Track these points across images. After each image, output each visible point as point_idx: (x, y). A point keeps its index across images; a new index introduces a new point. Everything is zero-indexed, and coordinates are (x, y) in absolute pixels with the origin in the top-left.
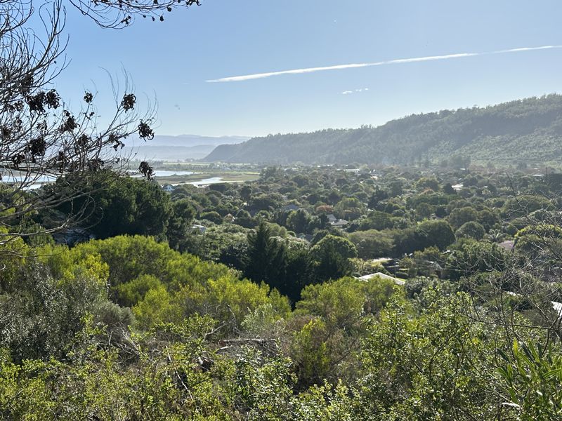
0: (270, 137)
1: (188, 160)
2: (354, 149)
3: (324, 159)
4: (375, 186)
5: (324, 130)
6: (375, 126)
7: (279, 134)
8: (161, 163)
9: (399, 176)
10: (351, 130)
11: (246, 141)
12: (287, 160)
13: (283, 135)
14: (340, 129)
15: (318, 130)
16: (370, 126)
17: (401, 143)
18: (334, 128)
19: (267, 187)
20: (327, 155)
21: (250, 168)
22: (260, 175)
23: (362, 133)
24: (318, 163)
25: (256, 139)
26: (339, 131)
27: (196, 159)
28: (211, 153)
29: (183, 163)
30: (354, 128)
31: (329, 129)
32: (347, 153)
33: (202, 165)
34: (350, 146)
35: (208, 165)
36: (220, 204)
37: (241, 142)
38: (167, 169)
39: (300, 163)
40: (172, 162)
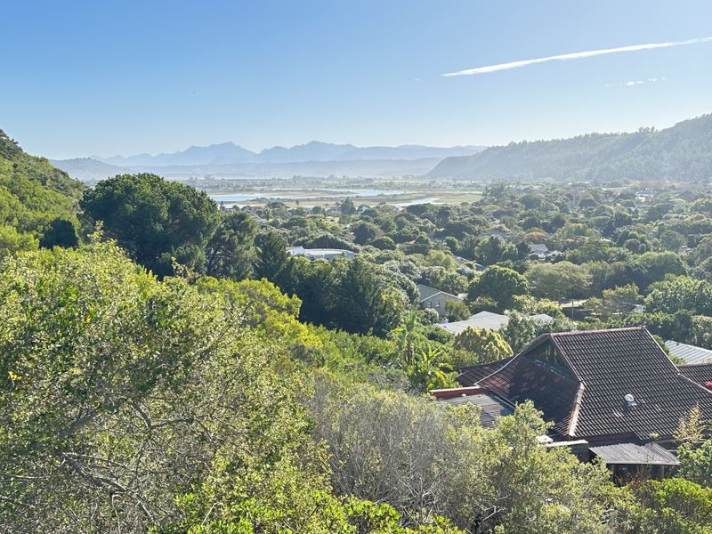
0: (513, 146)
1: (406, 177)
2: (626, 161)
4: (633, 209)
5: (587, 136)
6: (659, 128)
7: (525, 142)
8: (371, 180)
9: (677, 197)
10: (625, 134)
11: (480, 152)
12: (532, 176)
13: (531, 143)
15: (578, 135)
16: (653, 129)
17: (694, 152)
18: (601, 132)
19: (480, 209)
20: (586, 170)
21: (479, 186)
22: (482, 195)
23: (642, 137)
24: (580, 178)
25: (494, 148)
26: (608, 135)
27: (416, 175)
28: (436, 168)
29: (399, 180)
30: (629, 132)
31: (593, 134)
32: (617, 166)
33: (421, 182)
34: (621, 157)
35: (428, 183)
36: (405, 229)
37: (475, 153)
38: (375, 187)
39: (549, 180)
40: (386, 179)
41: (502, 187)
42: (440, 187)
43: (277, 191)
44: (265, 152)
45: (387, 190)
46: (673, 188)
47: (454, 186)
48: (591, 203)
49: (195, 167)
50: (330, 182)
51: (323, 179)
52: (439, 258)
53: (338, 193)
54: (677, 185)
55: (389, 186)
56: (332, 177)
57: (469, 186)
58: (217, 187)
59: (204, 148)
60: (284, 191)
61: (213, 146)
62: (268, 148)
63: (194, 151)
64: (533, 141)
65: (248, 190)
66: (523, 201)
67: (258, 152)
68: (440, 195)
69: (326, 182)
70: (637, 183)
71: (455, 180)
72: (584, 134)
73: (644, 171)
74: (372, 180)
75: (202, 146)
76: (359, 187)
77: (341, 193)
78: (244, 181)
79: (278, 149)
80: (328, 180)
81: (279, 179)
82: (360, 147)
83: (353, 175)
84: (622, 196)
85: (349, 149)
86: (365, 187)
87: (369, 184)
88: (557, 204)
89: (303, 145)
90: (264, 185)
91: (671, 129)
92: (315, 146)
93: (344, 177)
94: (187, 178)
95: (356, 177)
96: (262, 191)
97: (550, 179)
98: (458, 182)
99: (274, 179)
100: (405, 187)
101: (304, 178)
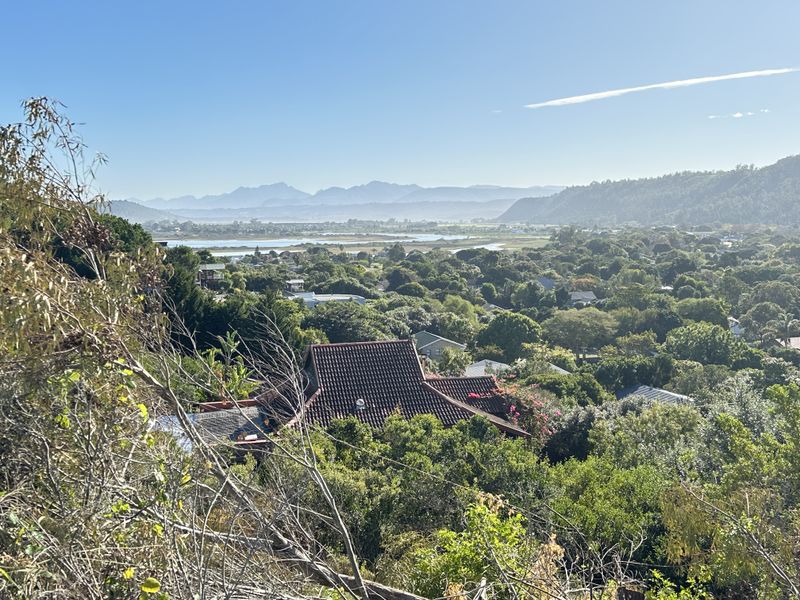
0: (595, 186)
1: (475, 221)
2: (721, 202)
3: (672, 217)
5: (677, 174)
6: (759, 165)
7: (609, 181)
10: (720, 173)
11: (558, 192)
13: (615, 182)
14: (703, 171)
15: (668, 174)
16: (752, 166)
18: (694, 170)
23: (740, 176)
24: (668, 222)
25: (573, 188)
26: (702, 174)
27: (486, 219)
28: (509, 211)
29: (468, 223)
30: (725, 170)
31: (685, 173)
32: (710, 207)
33: (490, 226)
34: (716, 198)
35: (497, 226)
36: (444, 275)
37: (553, 193)
38: (438, 232)
39: (634, 224)
40: (451, 222)
41: (572, 231)
42: (509, 231)
43: (328, 236)
44: (321, 193)
45: (450, 234)
46: (768, 232)
47: (526, 230)
48: (665, 248)
49: (242, 210)
50: (388, 227)
51: (382, 223)
52: (455, 304)
53: (394, 238)
54: (773, 228)
55: (453, 230)
56: (392, 221)
57: (543, 230)
58: (262, 232)
59: (254, 189)
60: (335, 236)
61: (263, 187)
62: (324, 189)
63: (242, 193)
64: (618, 180)
65: (295, 235)
66: (591, 246)
67: (313, 193)
68: (508, 240)
69: (384, 226)
70: (727, 227)
71: (528, 224)
72: (674, 173)
73: (741, 213)
74: (435, 224)
75: (251, 187)
76: (419, 231)
77: (398, 238)
78: (293, 224)
79: (334, 190)
80: (388, 223)
81: (333, 223)
82: (425, 187)
83: (416, 218)
84: (705, 241)
85: (415, 190)
86: (427, 232)
87: (431, 228)
88: (627, 250)
89: (363, 186)
90: (314, 228)
91: (772, 167)
92: (376, 187)
93: (406, 220)
94: (232, 222)
95: (420, 220)
96: (311, 236)
97: (635, 222)
98: (531, 226)
99: (327, 223)
100: (471, 231)
101: (361, 222)
